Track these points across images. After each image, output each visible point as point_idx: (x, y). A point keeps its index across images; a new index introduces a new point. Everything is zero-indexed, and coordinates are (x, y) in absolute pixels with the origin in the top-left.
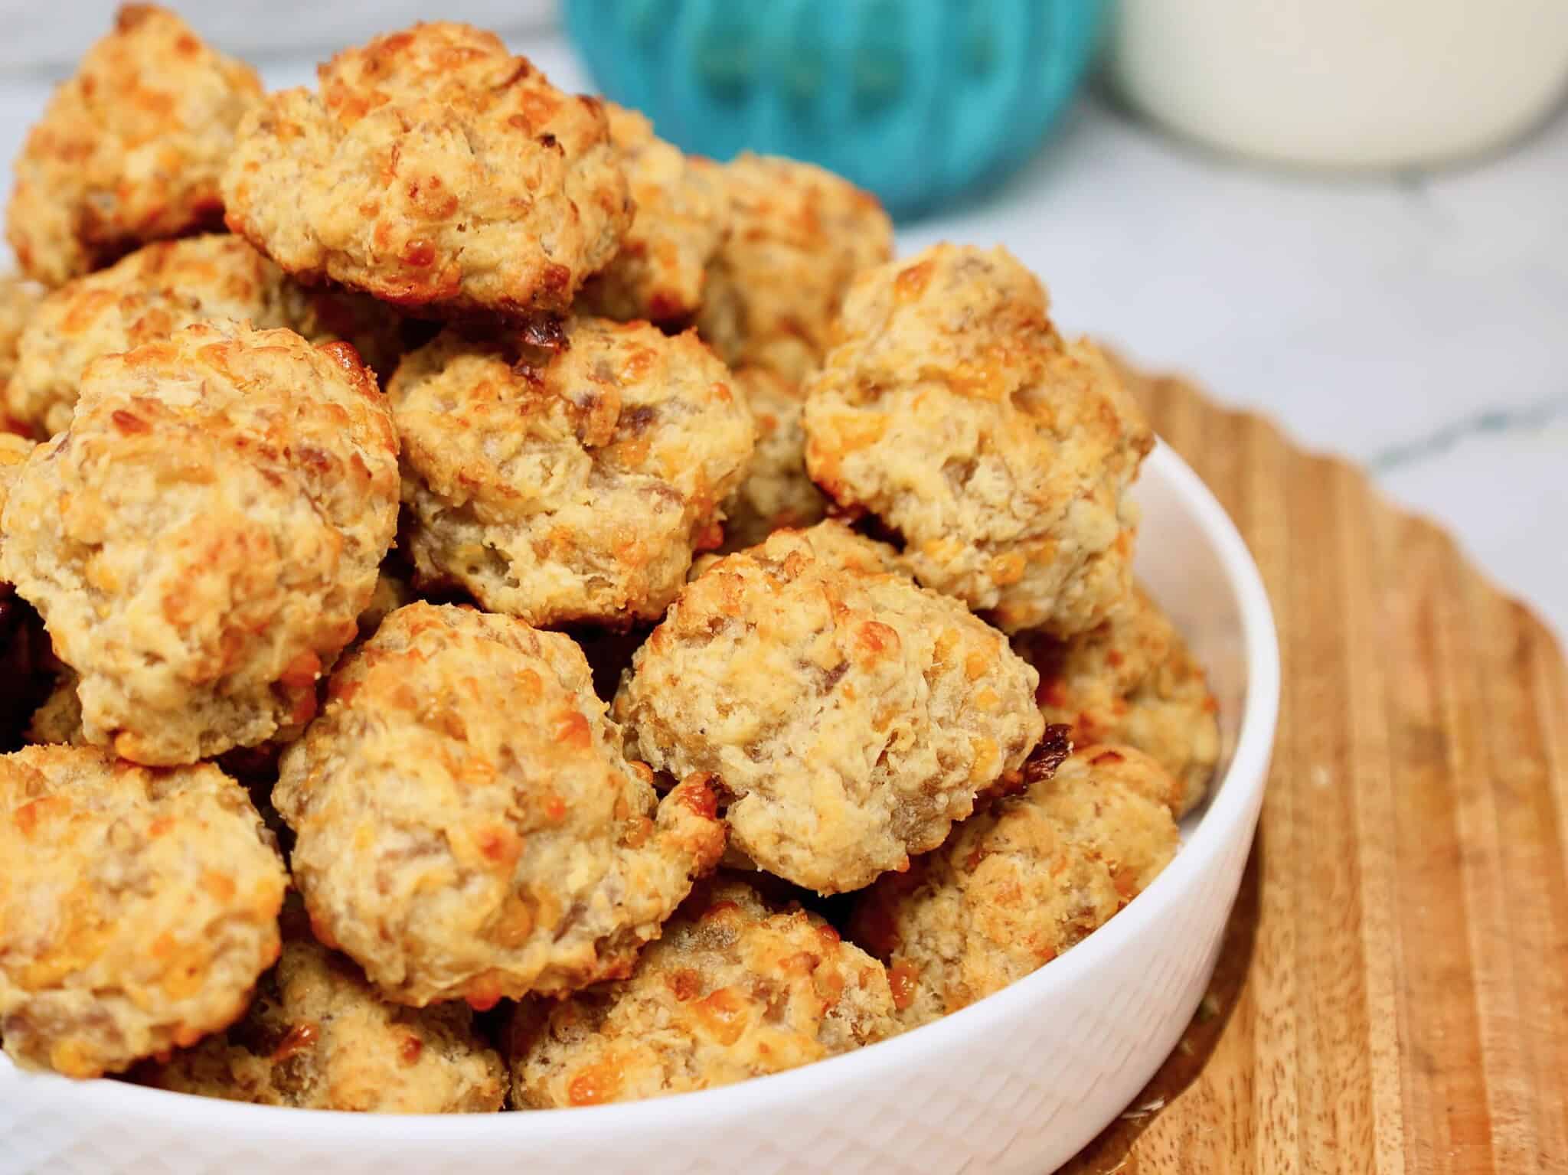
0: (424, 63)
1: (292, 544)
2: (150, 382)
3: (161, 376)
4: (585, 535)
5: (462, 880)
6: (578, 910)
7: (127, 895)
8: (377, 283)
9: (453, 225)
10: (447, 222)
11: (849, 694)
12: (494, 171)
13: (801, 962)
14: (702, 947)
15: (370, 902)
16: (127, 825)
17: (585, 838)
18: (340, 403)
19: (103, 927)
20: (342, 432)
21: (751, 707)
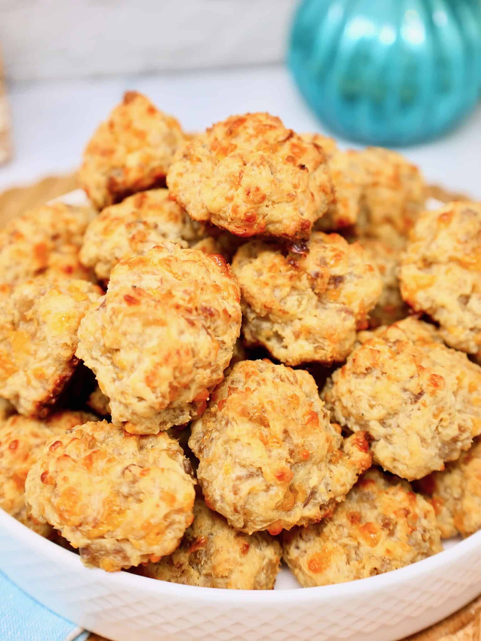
0: (251, 131)
1: (199, 352)
2: (139, 276)
3: (143, 273)
4: (315, 329)
5: (268, 488)
6: (313, 493)
7: (131, 499)
8: (232, 228)
9: (264, 205)
10: (261, 205)
11: (424, 405)
12: (280, 181)
13: (402, 512)
14: (361, 500)
15: (230, 497)
16: (130, 471)
17: (317, 464)
18: (218, 283)
19: (121, 512)
20: (218, 296)
21: (383, 406)
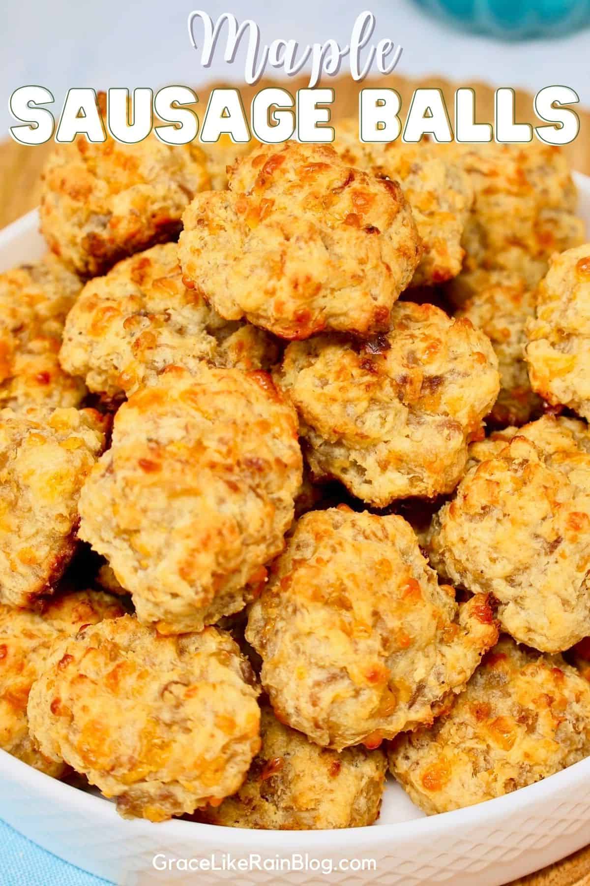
1: (248, 525)
2: (155, 422)
3: (160, 416)
4: (408, 456)
5: (357, 693)
6: (421, 688)
7: (175, 728)
8: (277, 330)
9: (320, 297)
10: (315, 297)
11: (563, 556)
12: (340, 257)
13: (544, 700)
14: (489, 686)
15: (307, 709)
16: (171, 692)
17: (421, 649)
18: (265, 416)
19: (164, 746)
20: (267, 437)
21: (508, 560)
